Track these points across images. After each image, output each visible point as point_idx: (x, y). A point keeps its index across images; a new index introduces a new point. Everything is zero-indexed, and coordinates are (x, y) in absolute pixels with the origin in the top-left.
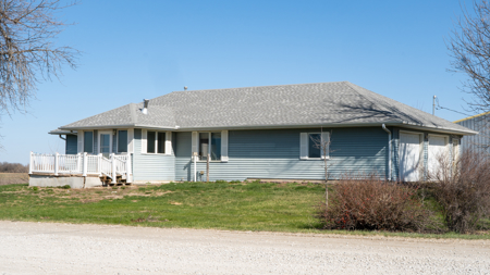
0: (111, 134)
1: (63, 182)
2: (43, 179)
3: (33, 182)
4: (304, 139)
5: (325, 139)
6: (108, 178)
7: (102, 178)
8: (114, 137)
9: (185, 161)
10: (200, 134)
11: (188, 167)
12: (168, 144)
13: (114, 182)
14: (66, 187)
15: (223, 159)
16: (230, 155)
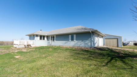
4: (70, 36)
8: (33, 37)
9: (49, 41)
10: (51, 36)
11: (49, 42)
12: (46, 38)
13: (26, 46)
15: (55, 41)
16: (56, 40)
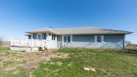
0: (41, 34)
1: (23, 49)
2: (16, 48)
3: (12, 48)
4: (96, 37)
5: (102, 37)
6: (41, 48)
7: (39, 48)
8: (42, 35)
9: (60, 42)
10: (64, 36)
11: (61, 44)
12: (56, 38)
13: (43, 49)
14: (23, 51)
15: (71, 42)
16: (73, 41)
